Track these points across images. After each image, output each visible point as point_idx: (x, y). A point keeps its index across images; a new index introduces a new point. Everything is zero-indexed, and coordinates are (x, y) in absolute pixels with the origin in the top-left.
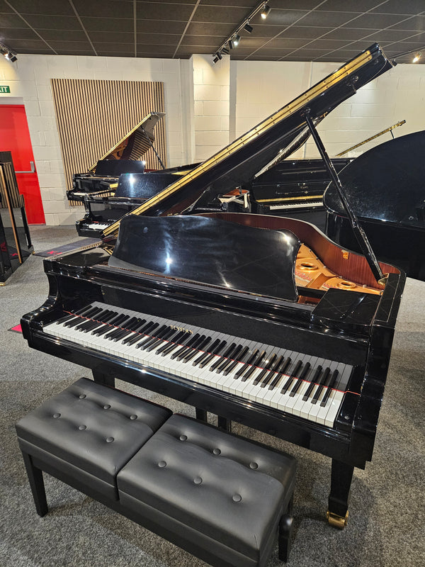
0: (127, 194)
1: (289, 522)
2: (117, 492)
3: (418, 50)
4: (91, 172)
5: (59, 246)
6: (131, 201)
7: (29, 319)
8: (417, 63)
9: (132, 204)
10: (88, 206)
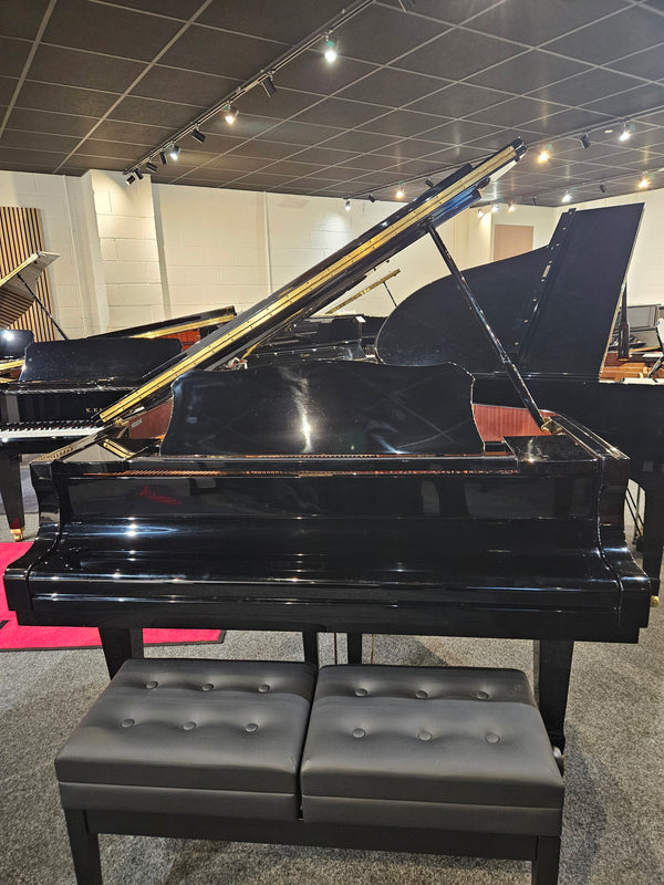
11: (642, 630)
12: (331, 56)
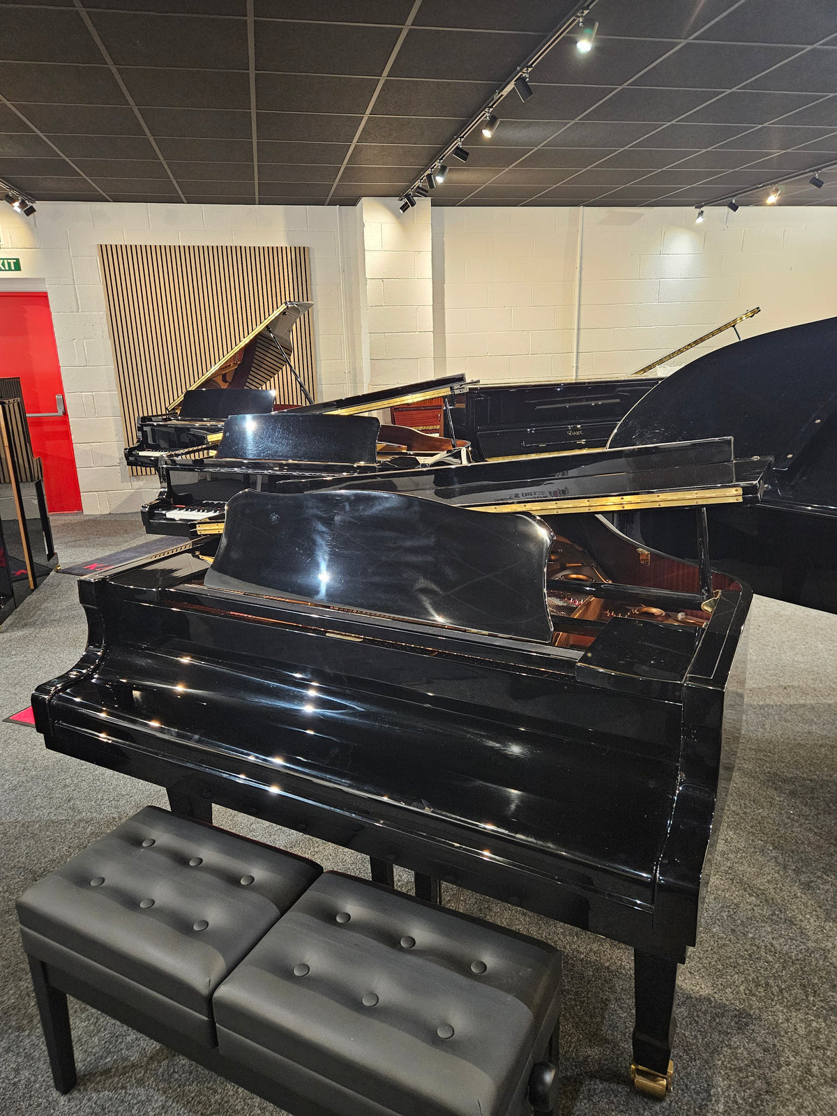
0: (240, 453)
1: (549, 1077)
2: (214, 1027)
3: (775, 183)
4: (172, 413)
5: (108, 553)
6: (248, 466)
7: (48, 692)
8: (773, 205)
9: (250, 471)
10: (165, 477)
11: (690, 949)
12: (584, 46)
